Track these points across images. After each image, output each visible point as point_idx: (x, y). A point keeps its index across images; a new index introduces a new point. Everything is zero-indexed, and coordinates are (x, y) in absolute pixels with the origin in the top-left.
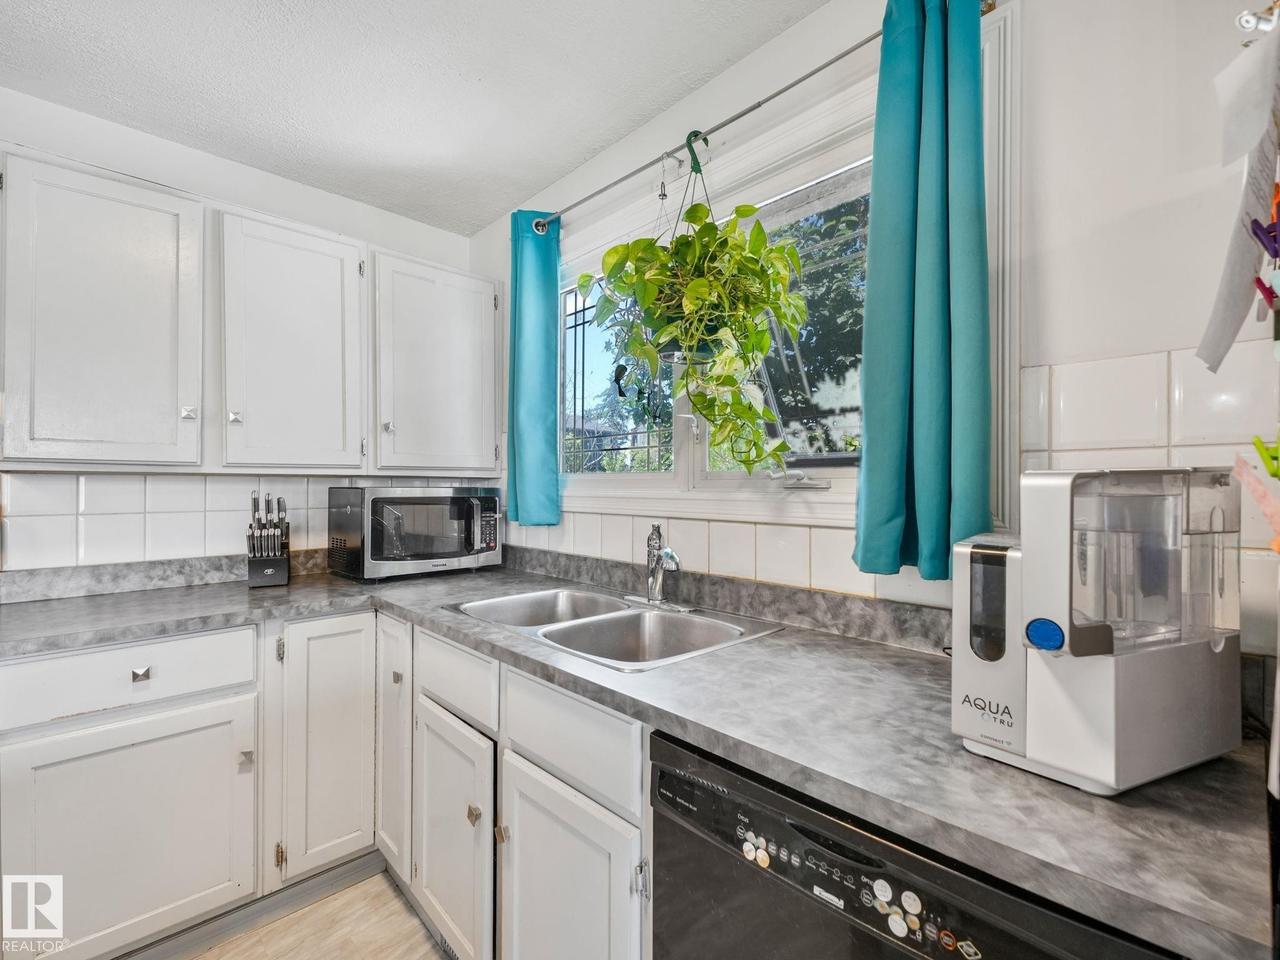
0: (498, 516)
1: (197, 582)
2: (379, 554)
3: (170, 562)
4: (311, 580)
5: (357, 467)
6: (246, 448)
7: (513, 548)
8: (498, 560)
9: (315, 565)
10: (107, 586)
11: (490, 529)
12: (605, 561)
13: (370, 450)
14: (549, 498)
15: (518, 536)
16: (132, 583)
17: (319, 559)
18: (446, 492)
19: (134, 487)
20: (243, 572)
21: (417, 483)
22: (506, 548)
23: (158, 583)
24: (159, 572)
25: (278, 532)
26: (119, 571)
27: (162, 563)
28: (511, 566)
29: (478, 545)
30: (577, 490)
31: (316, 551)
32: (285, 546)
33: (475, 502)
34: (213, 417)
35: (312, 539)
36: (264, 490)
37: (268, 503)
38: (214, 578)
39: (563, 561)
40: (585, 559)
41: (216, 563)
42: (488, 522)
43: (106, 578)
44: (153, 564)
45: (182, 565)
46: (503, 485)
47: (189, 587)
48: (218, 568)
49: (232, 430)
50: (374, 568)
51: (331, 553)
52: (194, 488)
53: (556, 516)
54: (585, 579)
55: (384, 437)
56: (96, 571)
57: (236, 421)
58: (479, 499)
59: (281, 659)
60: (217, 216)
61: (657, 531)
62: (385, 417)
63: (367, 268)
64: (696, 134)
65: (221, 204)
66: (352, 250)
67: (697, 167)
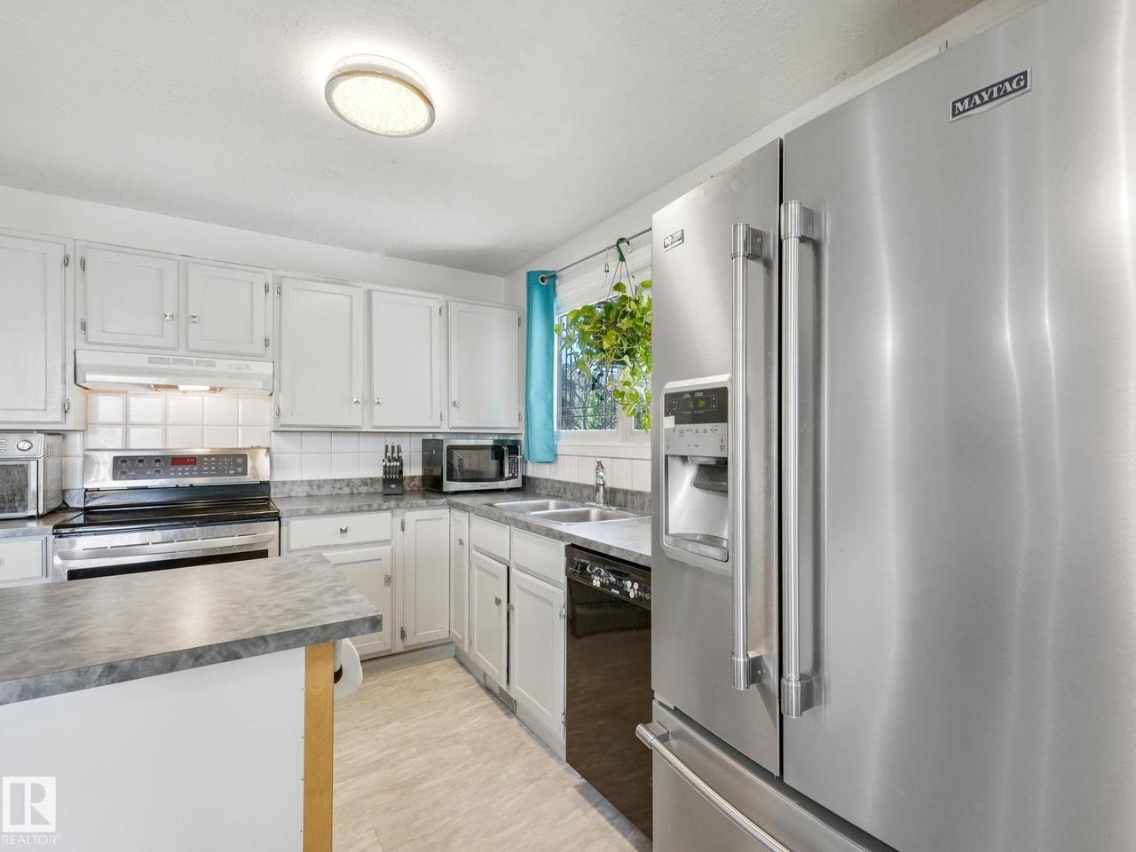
0: (519, 457)
1: (355, 491)
2: (450, 478)
3: (343, 480)
4: (412, 492)
5: (439, 427)
6: (383, 419)
7: (529, 478)
8: (520, 485)
9: (415, 485)
10: (315, 492)
11: (514, 465)
12: (579, 484)
13: (445, 418)
14: (548, 446)
15: (533, 471)
16: (326, 490)
17: (417, 482)
18: (490, 442)
19: (326, 438)
20: (379, 488)
21: (472, 437)
22: (524, 478)
23: (337, 491)
24: (338, 485)
25: (398, 464)
26: (320, 484)
27: (339, 480)
28: (527, 487)
29: (507, 475)
30: (568, 440)
31: (415, 477)
32: (401, 472)
33: (505, 448)
34: (370, 402)
35: (414, 470)
36: (391, 441)
37: (393, 447)
38: (364, 489)
39: (557, 485)
40: (569, 483)
41: (365, 482)
42: (513, 461)
43: (315, 487)
44: (335, 481)
45: (349, 482)
46: (522, 438)
47: (352, 494)
48: (366, 484)
49: (376, 408)
50: (450, 486)
51: (423, 478)
52: (354, 439)
53: (553, 458)
54: (569, 495)
55: (453, 410)
56: (310, 483)
57: (378, 403)
58: (508, 446)
59: (403, 530)
60: (369, 293)
61: (599, 463)
62: (454, 398)
63: (444, 311)
64: (622, 240)
65: (371, 286)
66: (435, 302)
67: (622, 259)
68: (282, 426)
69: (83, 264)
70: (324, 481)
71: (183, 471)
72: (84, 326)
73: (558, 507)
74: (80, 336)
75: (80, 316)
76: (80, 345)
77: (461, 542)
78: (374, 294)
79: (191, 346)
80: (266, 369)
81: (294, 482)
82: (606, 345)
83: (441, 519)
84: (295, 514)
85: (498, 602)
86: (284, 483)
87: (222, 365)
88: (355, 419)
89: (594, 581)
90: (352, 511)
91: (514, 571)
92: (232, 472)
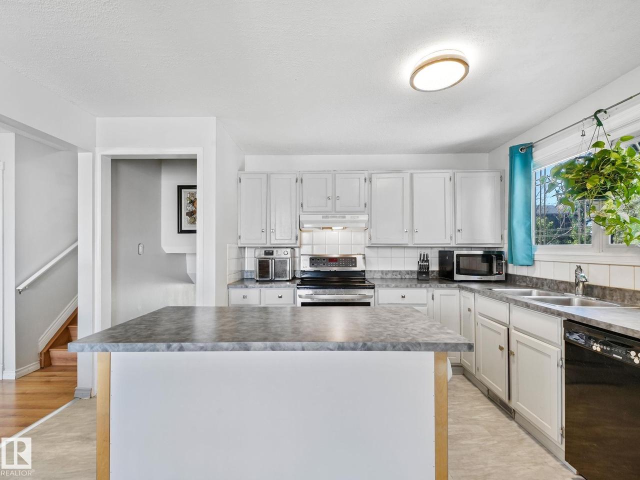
0: (503, 262)
1: (403, 277)
2: (459, 272)
3: (397, 271)
4: (433, 279)
5: (450, 244)
6: (419, 240)
7: (510, 275)
8: (504, 279)
9: (434, 275)
10: (384, 276)
11: (500, 266)
12: (556, 281)
13: (453, 238)
14: (528, 255)
15: (512, 270)
16: (389, 276)
17: (435, 274)
18: (480, 252)
19: (388, 250)
20: (415, 276)
21: (464, 249)
22: (507, 275)
23: (395, 277)
24: (394, 274)
25: (427, 264)
26: (387, 272)
27: (395, 271)
28: (509, 280)
29: (495, 272)
30: (543, 252)
31: (434, 271)
32: (428, 268)
33: (494, 256)
34: (413, 231)
35: (434, 267)
36: (423, 252)
37: (424, 255)
38: (407, 276)
39: (535, 280)
40: (546, 279)
41: (408, 272)
42: (499, 264)
43: (384, 274)
44: (394, 271)
45: (400, 272)
46: (505, 249)
47: (402, 278)
48: (408, 274)
49: (415, 234)
50: (457, 277)
51: (439, 271)
52: (402, 250)
53: (532, 262)
54: (546, 287)
55: (458, 234)
56: (382, 272)
57: (417, 232)
58: (495, 255)
59: (433, 299)
60: (412, 175)
61: (579, 267)
62: (459, 227)
63: (452, 179)
64: (599, 111)
65: (412, 171)
66: (447, 174)
67: (600, 124)
68: (372, 244)
69: (302, 180)
70: (388, 271)
71: (333, 264)
72: (302, 205)
73: (539, 295)
74: (301, 209)
75: (301, 201)
76: (301, 213)
77: (469, 310)
78: (414, 175)
79: (337, 210)
80: (365, 217)
81: (375, 271)
82: (589, 186)
83: (454, 295)
84: (380, 286)
85: (501, 348)
86: (371, 271)
87: (348, 217)
88: (405, 240)
89: (593, 347)
90: (407, 287)
91: (513, 331)
92: (351, 265)
